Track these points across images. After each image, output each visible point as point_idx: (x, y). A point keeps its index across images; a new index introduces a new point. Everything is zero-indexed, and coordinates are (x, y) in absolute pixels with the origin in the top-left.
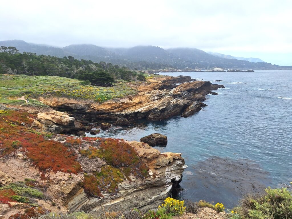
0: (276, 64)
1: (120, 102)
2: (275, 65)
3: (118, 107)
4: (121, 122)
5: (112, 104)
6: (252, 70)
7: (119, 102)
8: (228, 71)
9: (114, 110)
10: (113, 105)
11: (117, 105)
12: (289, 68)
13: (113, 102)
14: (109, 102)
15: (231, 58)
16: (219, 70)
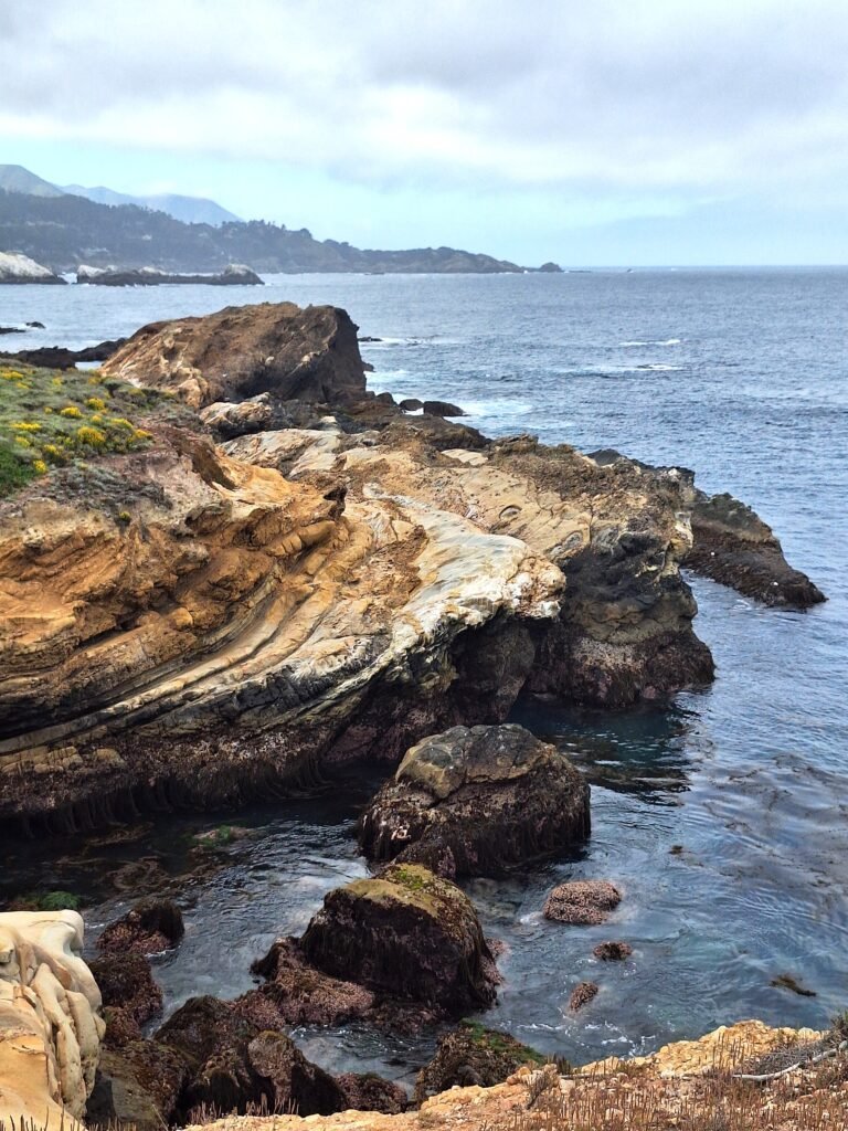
0: (340, 240)
1: (176, 519)
2: (330, 243)
3: (165, 598)
4: (501, 800)
5: (80, 548)
6: (249, 273)
7: (155, 516)
8: (83, 279)
9: (128, 650)
10: (98, 574)
11: (144, 565)
12: (415, 265)
13: (91, 528)
14: (36, 533)
15: (38, 191)
16: (16, 271)
